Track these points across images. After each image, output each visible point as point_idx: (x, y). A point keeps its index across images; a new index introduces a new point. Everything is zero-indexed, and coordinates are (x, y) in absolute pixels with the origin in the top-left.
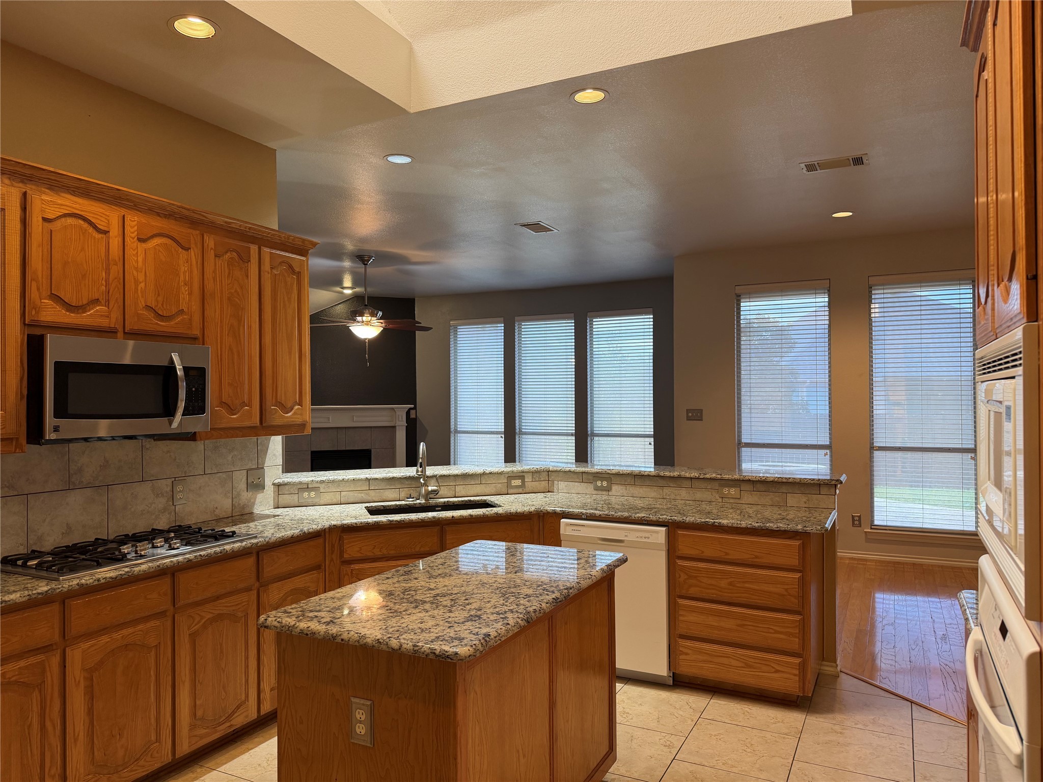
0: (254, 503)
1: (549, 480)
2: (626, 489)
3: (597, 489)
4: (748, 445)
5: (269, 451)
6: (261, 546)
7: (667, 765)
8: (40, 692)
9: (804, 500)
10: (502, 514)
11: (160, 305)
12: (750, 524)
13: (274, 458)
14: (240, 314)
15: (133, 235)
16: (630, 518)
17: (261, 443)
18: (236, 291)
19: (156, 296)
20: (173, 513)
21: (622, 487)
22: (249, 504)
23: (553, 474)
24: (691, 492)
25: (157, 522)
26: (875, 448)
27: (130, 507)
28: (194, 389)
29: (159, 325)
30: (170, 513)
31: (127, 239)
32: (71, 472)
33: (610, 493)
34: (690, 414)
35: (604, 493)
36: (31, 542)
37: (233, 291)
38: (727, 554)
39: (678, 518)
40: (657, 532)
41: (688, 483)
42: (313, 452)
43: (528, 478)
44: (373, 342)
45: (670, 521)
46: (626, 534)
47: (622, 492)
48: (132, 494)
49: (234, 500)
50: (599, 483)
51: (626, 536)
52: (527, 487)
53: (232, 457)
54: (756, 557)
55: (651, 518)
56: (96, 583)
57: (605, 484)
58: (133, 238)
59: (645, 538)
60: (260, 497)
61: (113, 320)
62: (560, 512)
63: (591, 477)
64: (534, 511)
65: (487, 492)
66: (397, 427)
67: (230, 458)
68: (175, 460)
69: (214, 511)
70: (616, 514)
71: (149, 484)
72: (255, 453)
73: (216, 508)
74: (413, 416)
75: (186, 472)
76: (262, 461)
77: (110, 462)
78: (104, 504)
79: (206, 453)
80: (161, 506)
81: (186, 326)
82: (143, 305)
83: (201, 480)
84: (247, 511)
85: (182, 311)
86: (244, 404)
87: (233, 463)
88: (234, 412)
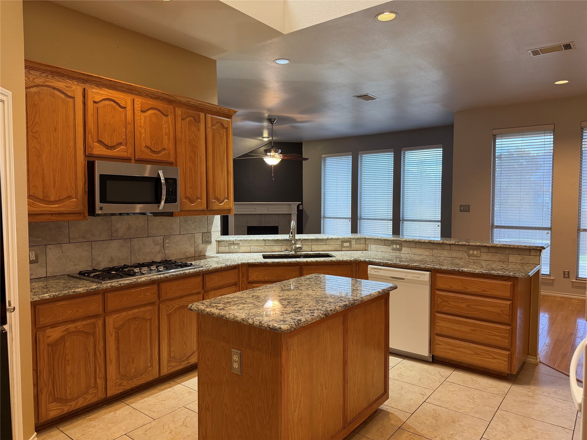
0: (206, 251)
1: (365, 244)
2: (411, 250)
3: (393, 249)
4: (498, 227)
5: (214, 223)
6: (204, 271)
7: (420, 404)
8: (93, 337)
9: (520, 259)
10: (335, 261)
11: (153, 146)
12: (481, 271)
13: (216, 227)
14: (195, 150)
15: (138, 109)
16: (409, 266)
17: (209, 219)
18: (193, 138)
19: (151, 140)
20: (164, 254)
21: (408, 249)
22: (204, 250)
23: (368, 240)
24: (450, 252)
25: (156, 258)
26: (581, 230)
27: (142, 250)
28: (171, 190)
29: (153, 156)
30: (162, 254)
31: (136, 111)
32: (113, 231)
33: (401, 252)
34: (462, 208)
35: (398, 252)
36: (94, 265)
37: (191, 138)
38: (466, 288)
39: (437, 267)
40: (424, 274)
41: (448, 247)
42: (248, 227)
43: (353, 242)
44: (276, 167)
45: (432, 268)
46: (406, 275)
47: (408, 251)
48: (143, 243)
49: (196, 248)
50: (394, 246)
51: (406, 276)
52: (352, 247)
53: (194, 226)
54: (484, 291)
55: (421, 266)
56: (119, 286)
57: (398, 246)
58: (139, 111)
59: (417, 277)
60: (209, 247)
61: (129, 153)
62: (368, 261)
63: (390, 243)
64: (353, 260)
65: (329, 249)
66: (292, 214)
67: (193, 227)
68: (165, 226)
69: (185, 253)
70: (400, 264)
71: (151, 239)
72: (206, 224)
73: (186, 252)
74: (301, 208)
75: (170, 233)
76: (210, 229)
77: (131, 227)
78: (129, 248)
79: (181, 223)
80: (157, 250)
81: (167, 157)
82: (144, 146)
83: (179, 238)
84: (202, 254)
85: (165, 149)
86: (198, 198)
87: (195, 229)
88: (193, 202)
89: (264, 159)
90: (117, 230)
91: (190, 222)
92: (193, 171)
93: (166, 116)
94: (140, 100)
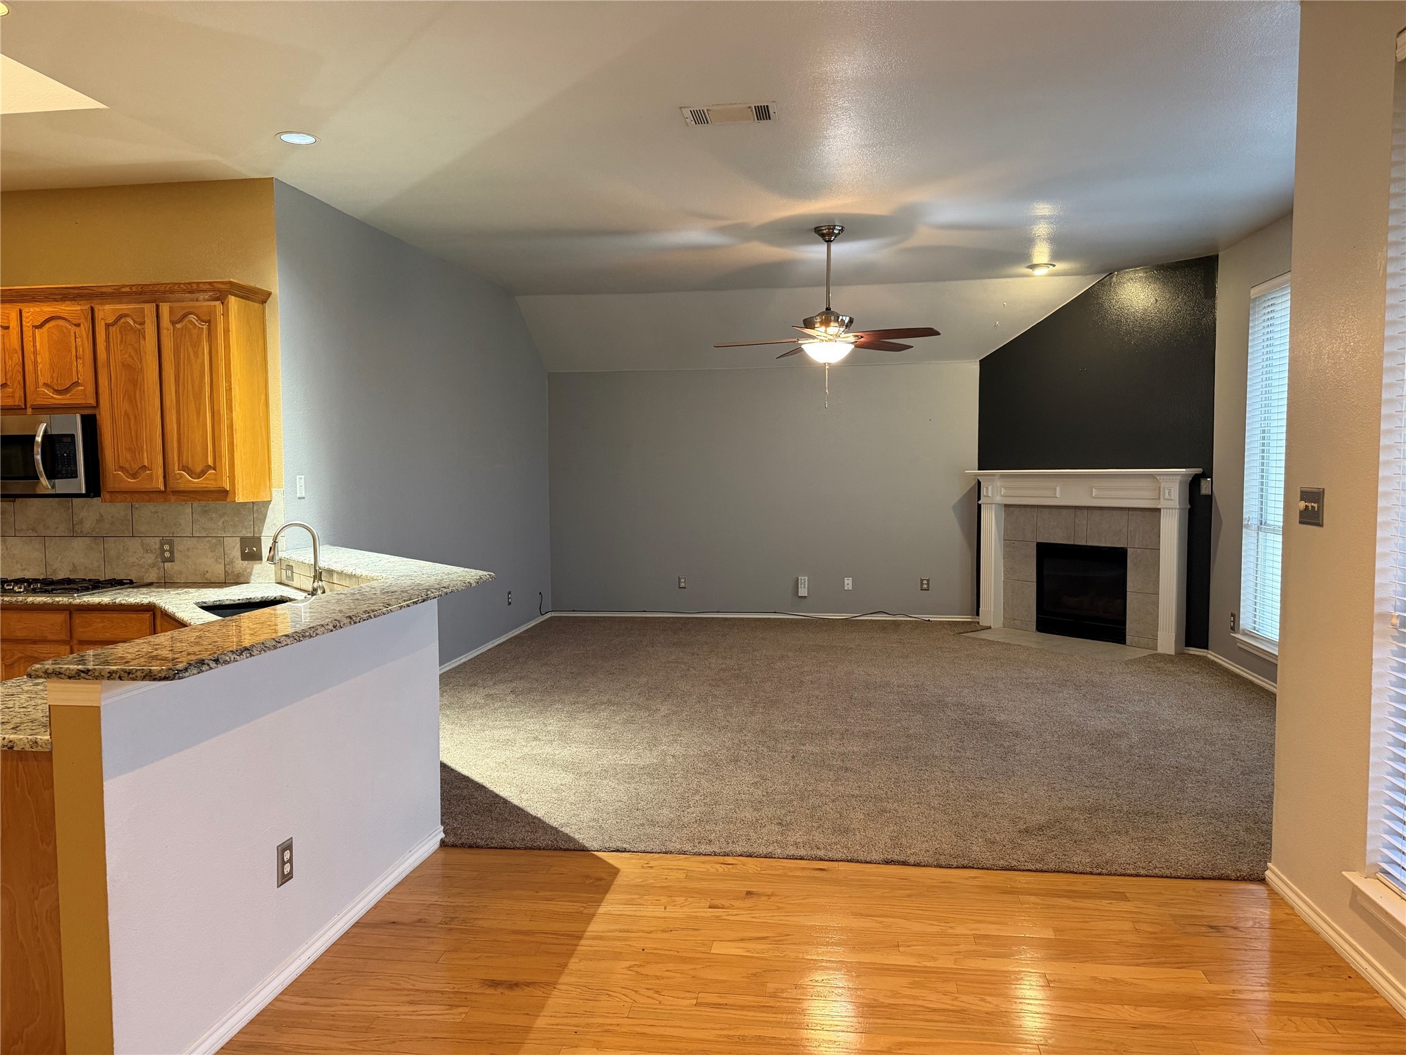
0: (250, 574)
5: (268, 520)
11: (55, 381)
13: (274, 528)
14: (136, 377)
15: (30, 325)
17: (257, 510)
18: (130, 356)
20: (162, 570)
25: (147, 575)
27: (121, 557)
28: (65, 455)
29: (55, 399)
30: (159, 569)
31: (24, 329)
37: (127, 356)
48: (123, 546)
49: (228, 566)
53: (224, 522)
58: (29, 327)
60: (257, 567)
61: (17, 400)
66: (1162, 510)
67: (220, 523)
68: (162, 520)
71: (139, 540)
72: (250, 520)
73: (207, 572)
74: (1205, 488)
75: (173, 533)
76: (259, 530)
77: (104, 517)
78: (101, 552)
79: (194, 515)
80: (150, 561)
81: (82, 395)
82: (41, 383)
83: (189, 543)
84: (242, 580)
85: (76, 384)
86: (144, 468)
87: (224, 529)
88: (134, 476)
89: (803, 346)
90: (81, 522)
91: (214, 515)
92: (132, 417)
93: (78, 325)
94: (32, 310)
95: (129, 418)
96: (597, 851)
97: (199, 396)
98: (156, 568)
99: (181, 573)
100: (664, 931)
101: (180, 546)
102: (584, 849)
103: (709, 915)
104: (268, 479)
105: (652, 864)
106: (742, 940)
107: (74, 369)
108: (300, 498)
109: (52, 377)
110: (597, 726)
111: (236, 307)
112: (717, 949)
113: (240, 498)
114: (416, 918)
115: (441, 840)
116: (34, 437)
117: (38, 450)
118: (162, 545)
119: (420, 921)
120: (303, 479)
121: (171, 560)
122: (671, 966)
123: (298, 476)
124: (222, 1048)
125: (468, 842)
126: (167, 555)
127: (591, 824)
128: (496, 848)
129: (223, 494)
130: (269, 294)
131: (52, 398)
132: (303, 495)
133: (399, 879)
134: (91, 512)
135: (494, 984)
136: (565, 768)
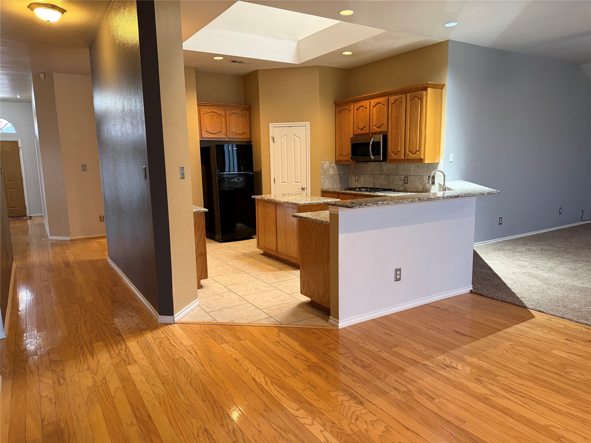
0: (431, 189)
5: (437, 170)
6: (372, 195)
14: (398, 121)
17: (434, 166)
18: (397, 113)
20: (404, 186)
22: (429, 189)
25: (399, 188)
27: (394, 182)
30: (403, 186)
48: (394, 178)
49: (424, 186)
58: (372, 107)
60: (433, 187)
61: (367, 131)
67: (423, 171)
68: (405, 170)
71: (399, 176)
72: (431, 170)
73: (417, 188)
75: (408, 174)
77: (390, 168)
78: (388, 180)
79: (414, 168)
80: (401, 183)
81: (384, 129)
82: (374, 125)
83: (413, 177)
84: (428, 191)
85: (383, 124)
86: (399, 152)
87: (424, 173)
88: (396, 154)
90: (383, 170)
91: (421, 168)
92: (396, 134)
93: (384, 105)
94: (373, 101)
95: (396, 135)
96: (531, 309)
97: (416, 126)
98: (402, 186)
99: (410, 188)
100: (536, 340)
101: (410, 178)
102: (525, 307)
103: (562, 341)
104: (438, 154)
105: (552, 319)
106: (570, 353)
107: (382, 120)
108: (450, 162)
109: (376, 123)
110: (571, 269)
111: (430, 92)
112: (555, 352)
113: (426, 162)
114: (446, 308)
115: (471, 290)
116: (369, 143)
117: (370, 147)
118: (405, 179)
119: (446, 310)
120: (453, 155)
121: (407, 183)
122: (529, 350)
123: (450, 154)
124: (371, 320)
125: (480, 293)
126: (406, 181)
127: (535, 300)
128: (490, 298)
129: (421, 160)
130: (444, 85)
131: (376, 130)
132: (452, 161)
133: (448, 297)
134: (386, 166)
135: (457, 332)
136: (541, 280)
